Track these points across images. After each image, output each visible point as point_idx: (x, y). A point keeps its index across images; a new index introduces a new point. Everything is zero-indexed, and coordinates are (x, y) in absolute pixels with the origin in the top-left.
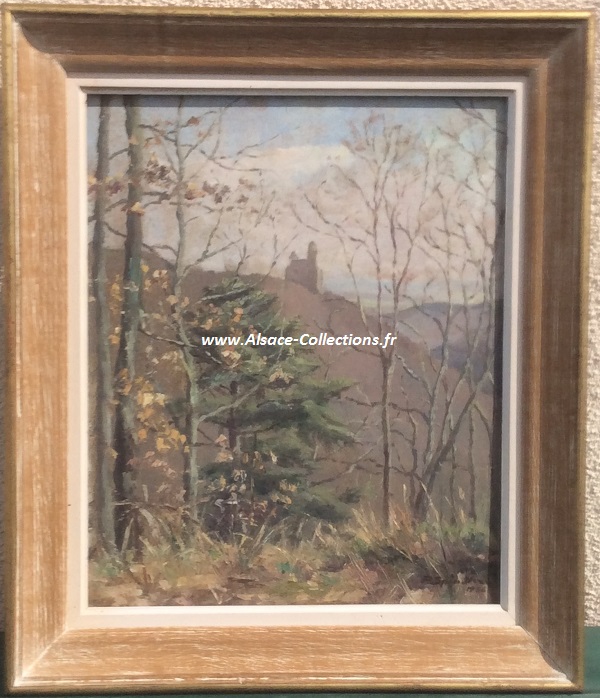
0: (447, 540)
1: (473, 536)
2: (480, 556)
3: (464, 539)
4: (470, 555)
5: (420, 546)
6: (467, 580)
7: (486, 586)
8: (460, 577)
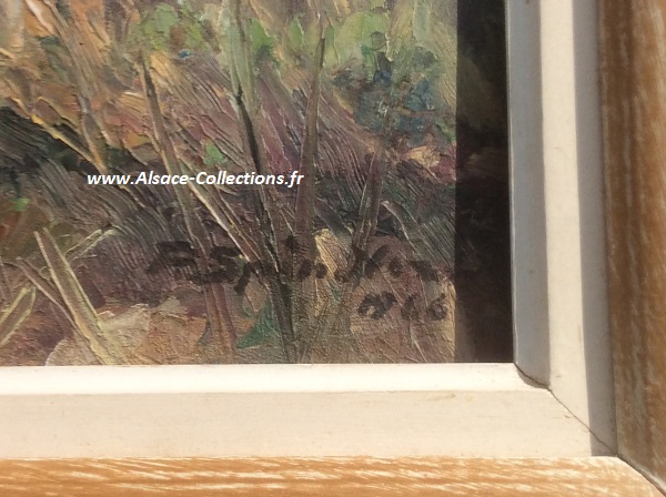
0: (266, 82)
1: (384, 65)
2: (418, 154)
3: (343, 77)
4: (371, 146)
5: (145, 110)
6: (361, 263)
7: (448, 289)
8: (328, 247)
